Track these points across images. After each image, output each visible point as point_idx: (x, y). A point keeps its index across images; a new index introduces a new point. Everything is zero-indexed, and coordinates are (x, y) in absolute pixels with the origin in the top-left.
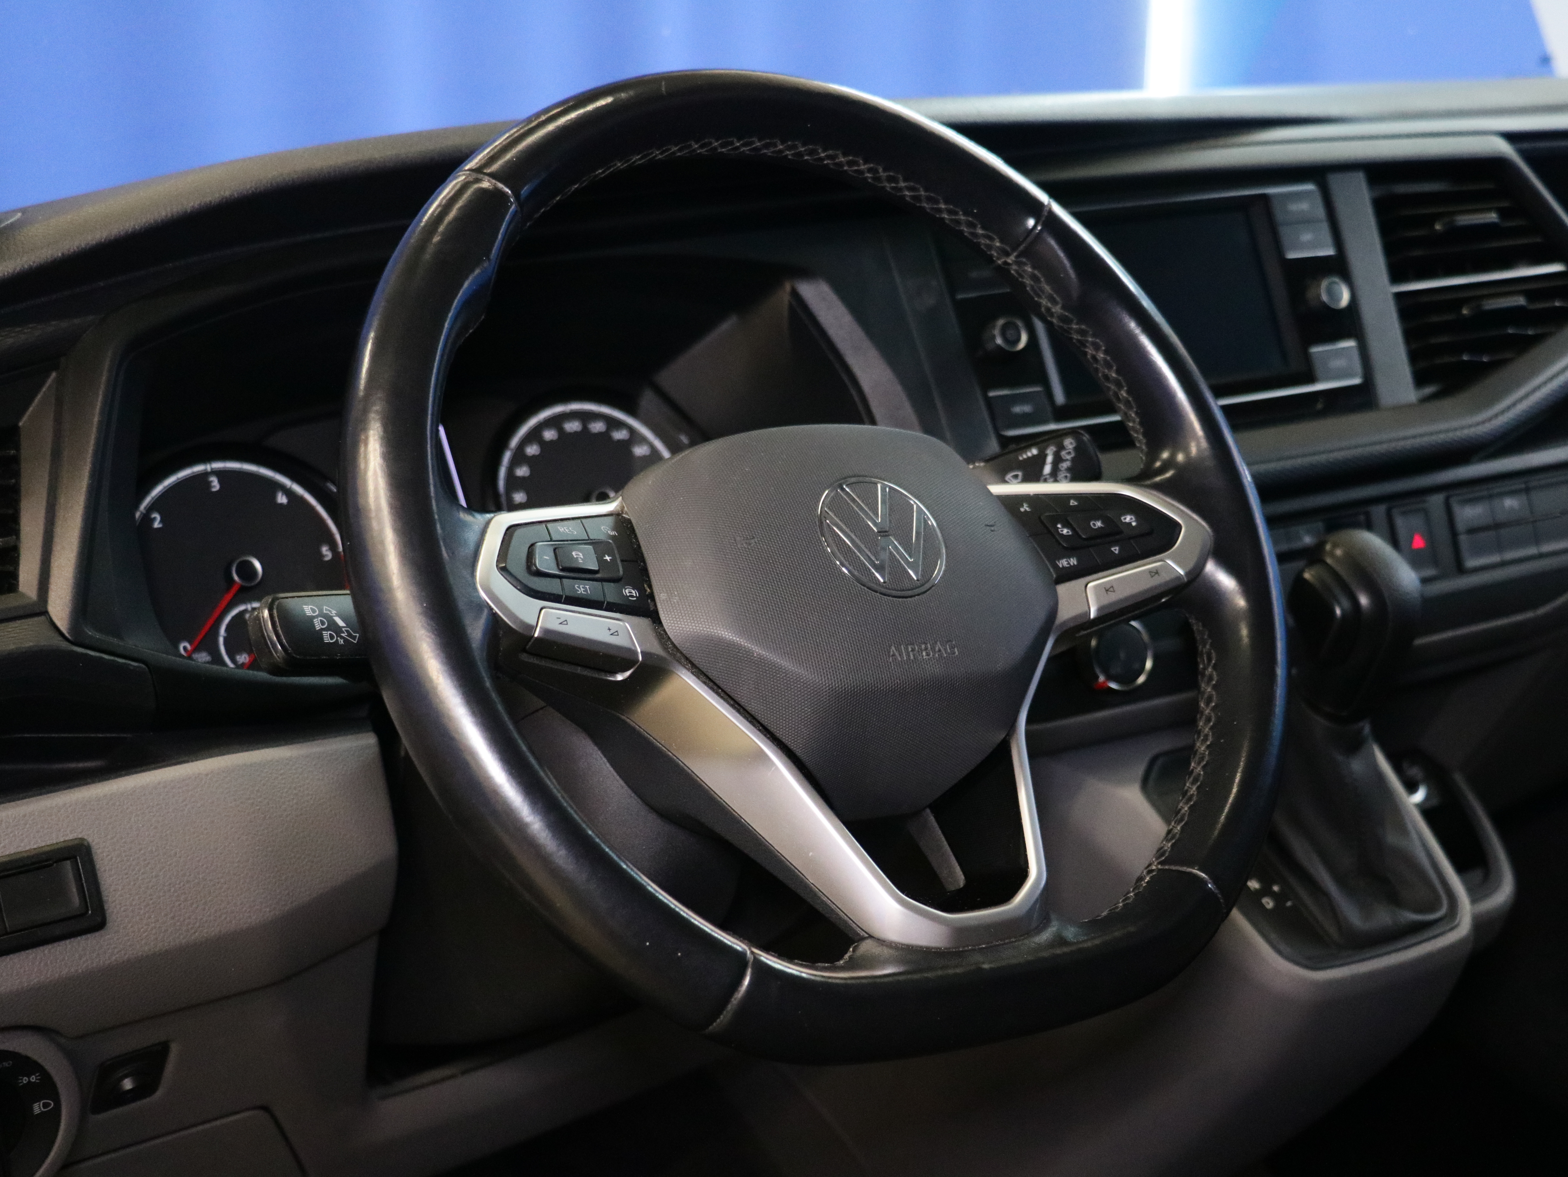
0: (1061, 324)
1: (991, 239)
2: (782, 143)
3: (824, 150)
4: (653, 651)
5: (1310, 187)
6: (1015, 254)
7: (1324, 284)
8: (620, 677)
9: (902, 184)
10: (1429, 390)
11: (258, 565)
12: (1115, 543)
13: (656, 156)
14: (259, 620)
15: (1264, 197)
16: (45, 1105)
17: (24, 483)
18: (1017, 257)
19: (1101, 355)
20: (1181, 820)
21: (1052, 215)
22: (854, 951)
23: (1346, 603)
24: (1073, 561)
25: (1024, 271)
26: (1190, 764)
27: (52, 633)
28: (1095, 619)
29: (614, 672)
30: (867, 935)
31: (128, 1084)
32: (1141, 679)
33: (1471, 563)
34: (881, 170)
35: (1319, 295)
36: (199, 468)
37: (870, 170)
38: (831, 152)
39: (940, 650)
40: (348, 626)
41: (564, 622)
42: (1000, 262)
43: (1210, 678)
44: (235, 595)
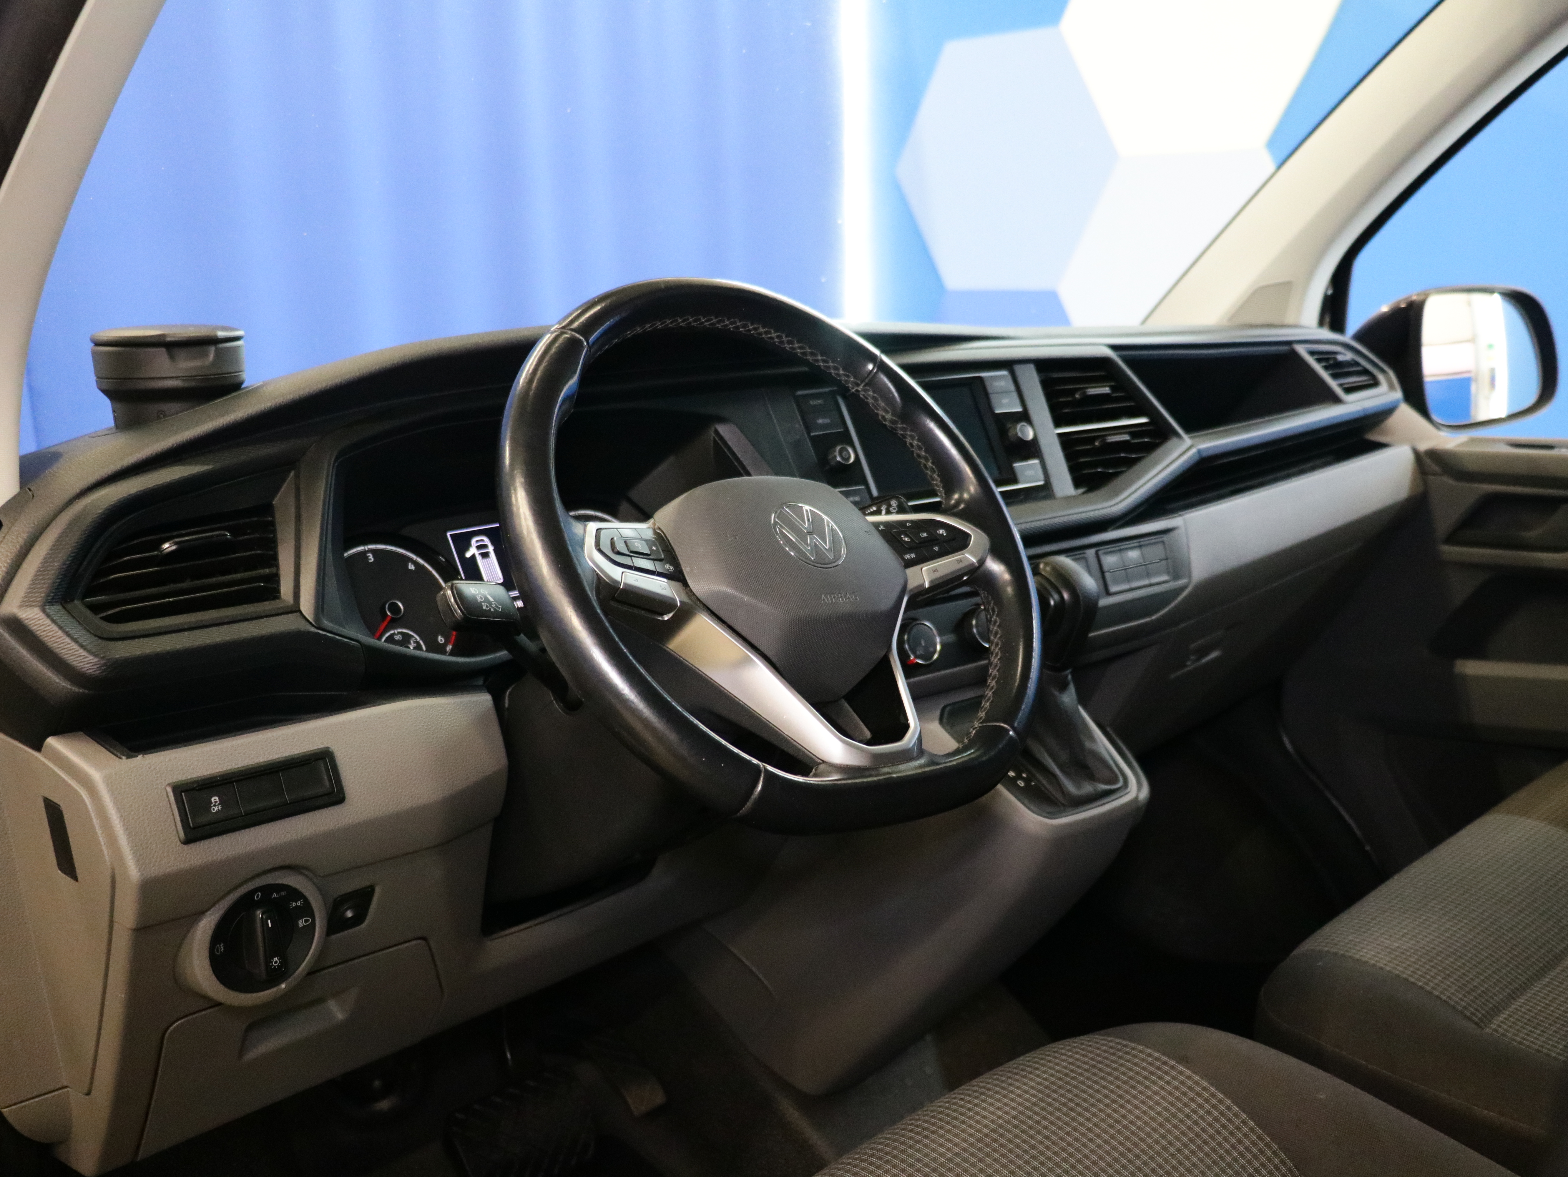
0: (891, 425)
1: (848, 376)
2: (728, 319)
3: (752, 324)
4: (685, 601)
5: (1004, 373)
6: (863, 385)
7: (1019, 426)
8: (666, 618)
9: (796, 345)
10: (1081, 491)
11: (400, 605)
12: (936, 545)
13: (658, 326)
14: (446, 596)
15: (980, 378)
16: (306, 921)
17: (279, 536)
18: (865, 386)
19: (915, 443)
20: (989, 700)
21: (882, 362)
22: (815, 770)
23: (1056, 597)
24: (913, 555)
25: (869, 395)
26: (989, 671)
27: (304, 622)
28: (928, 588)
29: (662, 614)
30: (821, 762)
31: (349, 914)
32: (936, 656)
33: (1113, 589)
34: (784, 336)
35: (1016, 434)
36: (361, 548)
37: (778, 337)
38: (755, 326)
39: (849, 598)
40: (495, 601)
41: (637, 580)
42: (853, 390)
43: (995, 622)
44: (389, 623)
